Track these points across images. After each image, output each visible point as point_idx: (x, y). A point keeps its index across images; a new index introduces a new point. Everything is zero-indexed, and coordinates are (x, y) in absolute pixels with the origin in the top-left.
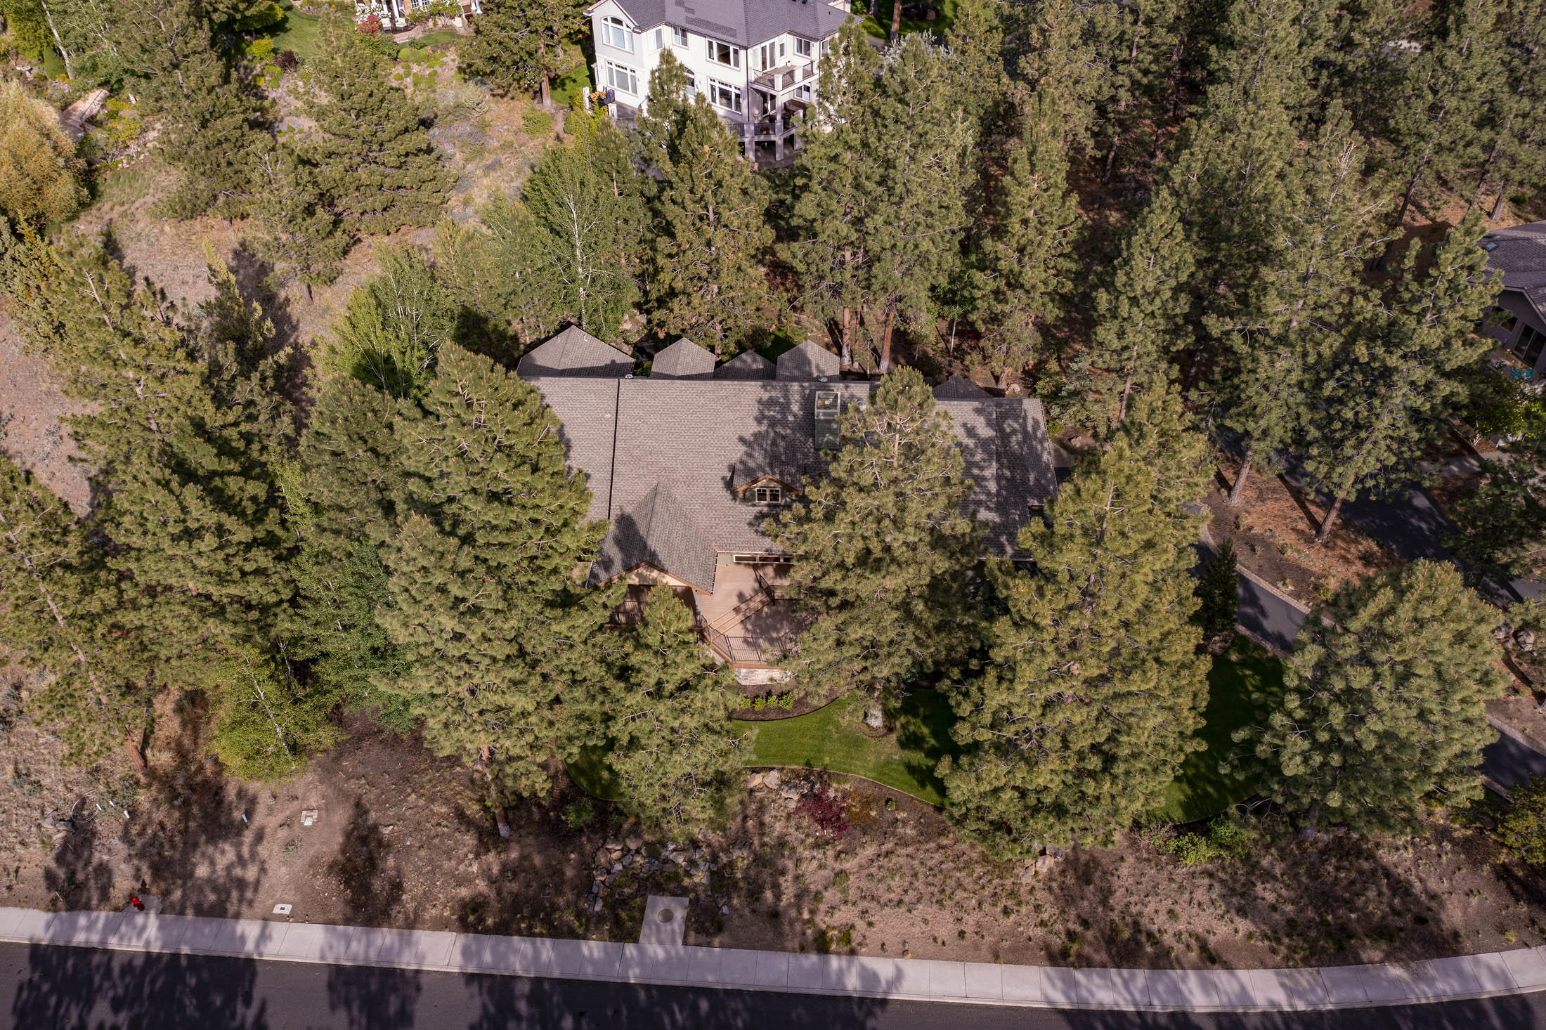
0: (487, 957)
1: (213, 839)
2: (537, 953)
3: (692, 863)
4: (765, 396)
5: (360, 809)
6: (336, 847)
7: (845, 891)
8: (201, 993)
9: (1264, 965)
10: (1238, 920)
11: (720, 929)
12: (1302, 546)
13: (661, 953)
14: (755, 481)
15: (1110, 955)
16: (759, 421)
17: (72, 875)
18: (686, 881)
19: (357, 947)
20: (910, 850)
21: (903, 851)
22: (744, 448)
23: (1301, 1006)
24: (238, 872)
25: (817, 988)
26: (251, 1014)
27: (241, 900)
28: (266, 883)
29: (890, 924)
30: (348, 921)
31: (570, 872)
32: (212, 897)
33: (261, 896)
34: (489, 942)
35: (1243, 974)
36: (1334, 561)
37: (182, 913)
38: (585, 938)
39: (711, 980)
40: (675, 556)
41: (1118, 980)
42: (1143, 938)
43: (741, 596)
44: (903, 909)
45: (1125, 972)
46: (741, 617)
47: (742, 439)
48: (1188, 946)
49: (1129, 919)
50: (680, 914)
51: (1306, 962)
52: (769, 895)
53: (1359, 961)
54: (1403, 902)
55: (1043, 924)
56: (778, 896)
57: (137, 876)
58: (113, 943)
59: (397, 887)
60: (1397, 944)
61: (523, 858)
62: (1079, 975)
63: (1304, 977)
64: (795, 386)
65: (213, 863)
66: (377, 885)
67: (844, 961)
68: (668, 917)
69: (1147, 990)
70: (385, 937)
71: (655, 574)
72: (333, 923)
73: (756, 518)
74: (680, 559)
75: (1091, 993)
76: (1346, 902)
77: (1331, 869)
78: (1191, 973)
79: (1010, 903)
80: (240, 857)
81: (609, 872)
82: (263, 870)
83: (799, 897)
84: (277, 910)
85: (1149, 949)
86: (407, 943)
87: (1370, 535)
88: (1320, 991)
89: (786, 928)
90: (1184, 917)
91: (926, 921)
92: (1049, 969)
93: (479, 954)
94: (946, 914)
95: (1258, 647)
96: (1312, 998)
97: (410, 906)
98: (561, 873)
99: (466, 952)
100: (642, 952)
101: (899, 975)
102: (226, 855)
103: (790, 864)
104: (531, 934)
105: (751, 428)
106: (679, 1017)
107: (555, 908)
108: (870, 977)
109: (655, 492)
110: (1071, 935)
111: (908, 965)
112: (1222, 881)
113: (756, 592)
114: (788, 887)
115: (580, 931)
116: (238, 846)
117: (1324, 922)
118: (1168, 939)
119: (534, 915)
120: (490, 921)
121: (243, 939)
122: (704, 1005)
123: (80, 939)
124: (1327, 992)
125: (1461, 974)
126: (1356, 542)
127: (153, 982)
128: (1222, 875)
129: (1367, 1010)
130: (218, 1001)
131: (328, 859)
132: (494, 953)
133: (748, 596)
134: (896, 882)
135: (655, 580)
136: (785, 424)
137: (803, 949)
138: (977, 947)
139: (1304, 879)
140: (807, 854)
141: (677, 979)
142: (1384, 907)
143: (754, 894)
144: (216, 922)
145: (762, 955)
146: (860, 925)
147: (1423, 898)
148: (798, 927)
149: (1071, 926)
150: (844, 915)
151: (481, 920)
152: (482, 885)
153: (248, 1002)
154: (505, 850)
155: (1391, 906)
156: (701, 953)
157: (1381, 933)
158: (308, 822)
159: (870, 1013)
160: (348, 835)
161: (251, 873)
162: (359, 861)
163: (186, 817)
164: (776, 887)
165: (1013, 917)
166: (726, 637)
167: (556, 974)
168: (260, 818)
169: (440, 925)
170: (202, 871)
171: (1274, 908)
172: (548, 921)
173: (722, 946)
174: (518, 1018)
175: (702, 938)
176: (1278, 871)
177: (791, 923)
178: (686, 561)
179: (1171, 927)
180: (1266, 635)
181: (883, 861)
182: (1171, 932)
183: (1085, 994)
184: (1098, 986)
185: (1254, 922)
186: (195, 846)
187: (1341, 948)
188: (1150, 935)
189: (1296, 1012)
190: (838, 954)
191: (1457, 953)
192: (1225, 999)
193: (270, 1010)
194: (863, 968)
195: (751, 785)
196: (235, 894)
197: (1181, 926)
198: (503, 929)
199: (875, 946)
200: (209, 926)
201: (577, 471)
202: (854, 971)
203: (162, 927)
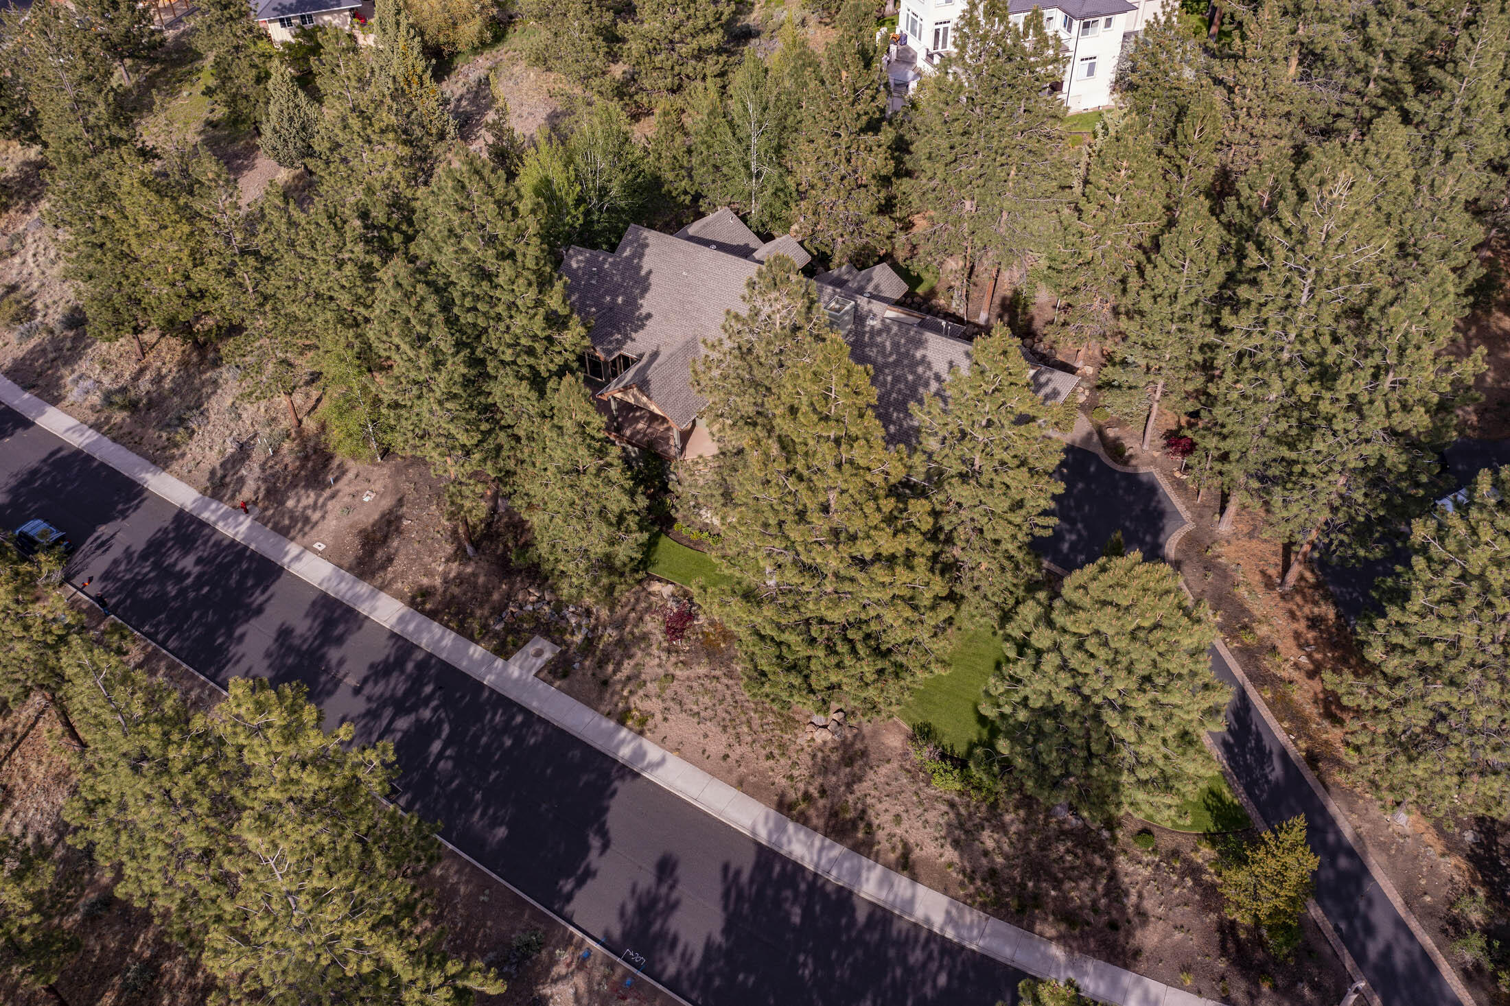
0: (411, 627)
1: (307, 487)
2: (442, 638)
3: (579, 626)
5: (400, 502)
6: (371, 520)
7: (663, 689)
8: (244, 574)
9: (945, 891)
10: (948, 847)
11: (565, 676)
12: (1260, 590)
13: (516, 674)
15: (827, 825)
17: (224, 477)
18: (568, 637)
19: (343, 586)
20: (731, 682)
21: (725, 681)
23: (950, 934)
24: (309, 512)
25: (599, 744)
26: (262, 599)
27: (300, 530)
28: (319, 527)
29: (680, 726)
30: (349, 570)
31: (496, 596)
32: (287, 522)
33: (313, 533)
34: (420, 618)
35: (921, 890)
36: (1281, 612)
37: (265, 525)
38: (477, 643)
39: (534, 705)
40: (665, 391)
41: (817, 843)
42: (862, 825)
44: (696, 720)
45: (828, 841)
48: (894, 849)
49: (860, 806)
50: (548, 655)
51: (983, 907)
52: (610, 668)
53: (1031, 929)
54: (1109, 905)
55: (791, 778)
56: (615, 672)
57: (256, 493)
58: (220, 527)
59: (390, 560)
60: (1077, 932)
61: (474, 574)
62: (791, 826)
63: (971, 916)
64: (829, 289)
65: (298, 501)
66: (380, 554)
67: (630, 735)
68: (539, 654)
69: (835, 862)
70: (363, 588)
72: (341, 567)
75: (790, 842)
76: (1056, 879)
77: (1062, 849)
78: (879, 868)
79: (776, 752)
80: (316, 503)
81: (521, 608)
82: (323, 517)
83: (629, 678)
84: (315, 545)
85: (860, 835)
86: (372, 596)
87: (1336, 604)
88: (975, 932)
89: (608, 696)
90: (905, 824)
91: (706, 736)
92: (772, 812)
93: (408, 623)
94: (724, 739)
96: (965, 933)
97: (390, 576)
98: (490, 594)
99: (401, 619)
100: (505, 667)
101: (662, 762)
102: (309, 498)
103: (639, 654)
104: (447, 626)
106: (497, 718)
107: (472, 615)
108: (640, 754)
110: (807, 797)
111: (673, 761)
112: (958, 814)
114: (627, 668)
115: (476, 636)
116: (318, 496)
117: (1023, 886)
118: (881, 835)
119: (457, 614)
120: (428, 606)
121: (286, 554)
122: (519, 719)
123: (205, 515)
124: (982, 935)
125: (1114, 983)
126: (1316, 603)
127: (225, 557)
128: (963, 811)
129: (1006, 966)
130: (250, 583)
131: (361, 526)
132: (417, 626)
134: (706, 700)
135: (644, 403)
137: (608, 715)
138: (730, 771)
139: (1032, 846)
140: (656, 652)
141: (513, 694)
142: (1087, 900)
143: (601, 664)
144: (280, 537)
145: (579, 706)
146: (659, 717)
147: (1131, 910)
148: (616, 698)
149: (812, 790)
150: (654, 705)
151: (424, 603)
152: (438, 581)
153: (263, 592)
154: (466, 565)
155: (1094, 902)
156: (542, 685)
157: (1069, 917)
158: (366, 499)
159: (622, 777)
160: (383, 516)
161: (316, 516)
162: (379, 535)
163: (303, 467)
164: (619, 665)
165: (771, 762)
167: (443, 656)
168: (340, 485)
169: (399, 596)
170: (290, 503)
171: (986, 853)
172: (461, 623)
173: (559, 688)
174: (403, 672)
175: (550, 677)
176: (1013, 829)
177: (612, 695)
178: (672, 397)
179: (890, 828)
181: (707, 682)
182: (887, 831)
183: (785, 840)
184: (799, 841)
185: (961, 856)
186: (296, 486)
187: (1021, 910)
188: (869, 825)
189: (943, 937)
190: (631, 729)
191: (1126, 967)
192: (891, 898)
193: (271, 602)
194: (640, 746)
195: (651, 589)
196: (299, 525)
197: (898, 831)
198: (433, 615)
199: (659, 736)
200: (274, 538)
201: (644, 311)
202: (632, 745)
203: (250, 528)
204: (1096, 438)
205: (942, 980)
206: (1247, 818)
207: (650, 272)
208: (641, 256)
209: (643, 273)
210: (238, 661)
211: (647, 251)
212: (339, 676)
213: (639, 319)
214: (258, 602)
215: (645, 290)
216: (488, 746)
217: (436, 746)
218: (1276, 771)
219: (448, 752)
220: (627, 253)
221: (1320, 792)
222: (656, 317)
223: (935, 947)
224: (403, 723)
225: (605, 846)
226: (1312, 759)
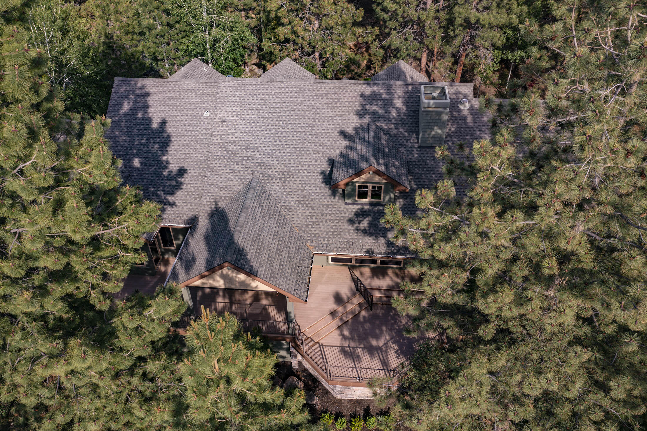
4: (368, 91)
14: (358, 174)
16: (361, 114)
22: (344, 143)
40: (265, 257)
43: (338, 299)
46: (337, 322)
47: (343, 134)
71: (242, 277)
73: (357, 214)
74: (270, 260)
105: (352, 122)
113: (354, 295)
133: (345, 297)
135: (242, 283)
136: (388, 120)
166: (321, 346)
178: (276, 263)
201: (174, 167)
207: (163, 123)
208: (146, 107)
209: (155, 125)
211: (150, 100)
213: (170, 177)
215: (166, 143)
220: (126, 107)
222: (192, 171)
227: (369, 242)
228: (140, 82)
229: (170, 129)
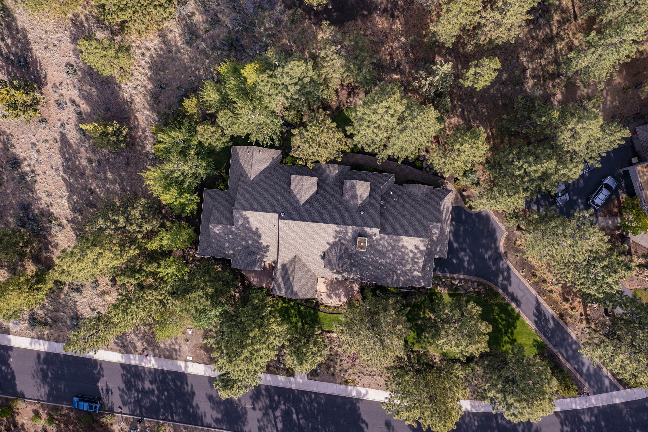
2: (266, 378)
4: (338, 229)
6: (201, 342)
7: (354, 370)
8: (173, 380)
9: (468, 399)
11: (317, 375)
13: (301, 381)
16: (335, 237)
17: (122, 343)
22: (329, 246)
23: (474, 410)
24: (173, 347)
25: (344, 394)
26: (189, 388)
27: (176, 354)
28: (182, 351)
29: (366, 380)
30: (210, 363)
32: (168, 353)
33: (182, 354)
37: (160, 357)
38: (279, 374)
39: (315, 390)
43: (326, 278)
44: (370, 376)
46: (326, 285)
47: (328, 243)
52: (332, 369)
56: (335, 370)
57: (143, 345)
58: (143, 364)
63: (477, 403)
64: (350, 227)
65: (164, 344)
67: (352, 388)
72: (205, 364)
80: (172, 342)
82: (180, 346)
83: (340, 371)
84: (188, 358)
88: (480, 407)
91: (376, 380)
94: (382, 378)
95: (503, 299)
96: (477, 409)
100: (295, 380)
101: (367, 392)
103: (339, 361)
105: (332, 240)
106: (306, 398)
108: (359, 393)
109: (295, 258)
111: (370, 391)
114: (338, 368)
115: (277, 372)
121: (180, 366)
122: (313, 396)
123: (133, 362)
124: (482, 407)
127: (159, 377)
130: (179, 384)
131: (199, 346)
136: (345, 239)
137: (341, 384)
141: (305, 389)
143: (328, 368)
144: (171, 361)
145: (329, 384)
146: (358, 379)
148: (340, 378)
150: (353, 376)
153: (187, 385)
156: (312, 382)
158: (190, 333)
159: (358, 402)
161: (177, 347)
162: (209, 347)
164: (334, 367)
166: (321, 293)
167: (272, 384)
170: (162, 346)
173: (318, 380)
174: (263, 395)
175: (313, 377)
177: (338, 377)
180: (508, 294)
190: (351, 385)
193: (194, 388)
194: (357, 390)
195: (328, 336)
196: (174, 353)
199: (361, 385)
200: (170, 362)
201: (264, 244)
202: (355, 390)
203: (156, 361)
204: (459, 196)
205: (476, 423)
206: (546, 345)
207: (257, 229)
208: (248, 223)
209: (254, 229)
210: (205, 416)
211: (250, 220)
212: (243, 406)
213: (264, 248)
214: (189, 390)
215: (260, 236)
216: (311, 409)
217: (295, 416)
218: (551, 324)
219: (300, 417)
220: (240, 222)
221: (565, 327)
223: (471, 415)
224: (278, 413)
225: (367, 425)
226: (561, 316)
227: (336, 276)
228: (244, 213)
229: (260, 231)
